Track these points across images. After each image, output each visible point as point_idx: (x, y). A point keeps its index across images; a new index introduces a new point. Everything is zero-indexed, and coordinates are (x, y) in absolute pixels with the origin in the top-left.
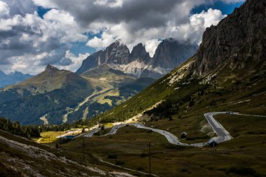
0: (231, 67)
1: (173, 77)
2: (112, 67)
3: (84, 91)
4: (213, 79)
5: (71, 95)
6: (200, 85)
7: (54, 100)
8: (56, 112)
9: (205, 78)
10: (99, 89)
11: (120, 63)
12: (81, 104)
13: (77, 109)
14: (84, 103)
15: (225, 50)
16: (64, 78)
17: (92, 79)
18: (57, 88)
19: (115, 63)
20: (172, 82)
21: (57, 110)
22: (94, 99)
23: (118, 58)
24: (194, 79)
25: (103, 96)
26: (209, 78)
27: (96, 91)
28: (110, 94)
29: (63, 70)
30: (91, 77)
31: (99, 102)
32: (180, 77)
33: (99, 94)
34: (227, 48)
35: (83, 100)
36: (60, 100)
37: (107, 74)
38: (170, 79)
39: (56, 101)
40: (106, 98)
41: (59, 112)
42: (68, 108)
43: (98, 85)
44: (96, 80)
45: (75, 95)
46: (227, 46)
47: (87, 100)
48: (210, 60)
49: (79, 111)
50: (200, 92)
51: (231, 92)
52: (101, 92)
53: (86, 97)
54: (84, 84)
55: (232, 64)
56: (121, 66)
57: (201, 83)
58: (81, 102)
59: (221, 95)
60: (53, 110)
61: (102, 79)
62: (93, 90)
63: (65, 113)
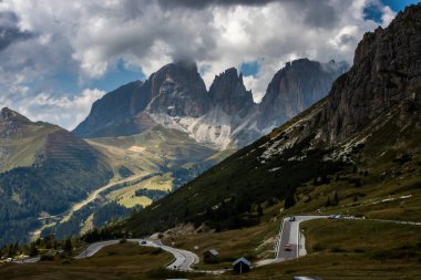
0: (399, 123)
1: (272, 143)
2: (162, 122)
3: (88, 174)
4: (355, 150)
5: (55, 182)
6: (324, 163)
7: (10, 194)
8: (13, 223)
9: (339, 149)
10: (125, 172)
11: (180, 112)
12: (77, 207)
13: (66, 219)
14: (85, 203)
15: (391, 85)
16: (42, 143)
17: (111, 149)
18: (22, 165)
19: (169, 112)
20: (267, 154)
21: (17, 218)
22: (112, 197)
23: (176, 101)
24: (317, 150)
25: (132, 190)
26: (347, 148)
27: (117, 176)
28: (150, 186)
29: (40, 123)
30: (110, 143)
31: (121, 203)
32: (289, 144)
33: (125, 185)
34: (397, 80)
35: (84, 197)
36: (27, 195)
37: (148, 137)
38: (265, 149)
39: (16, 197)
40: (139, 193)
41: (22, 223)
42: (45, 215)
43: (123, 163)
44: (120, 151)
45: (66, 183)
46: (399, 75)
47: (93, 196)
48: (357, 106)
49: (70, 222)
50: (319, 179)
51: (383, 178)
52: (131, 179)
53: (91, 190)
54: (90, 158)
55: (402, 117)
56: (184, 121)
57: (327, 159)
58: (77, 201)
59: (358, 185)
60: (7, 218)
61: (135, 149)
62: (110, 175)
63: (37, 225)
